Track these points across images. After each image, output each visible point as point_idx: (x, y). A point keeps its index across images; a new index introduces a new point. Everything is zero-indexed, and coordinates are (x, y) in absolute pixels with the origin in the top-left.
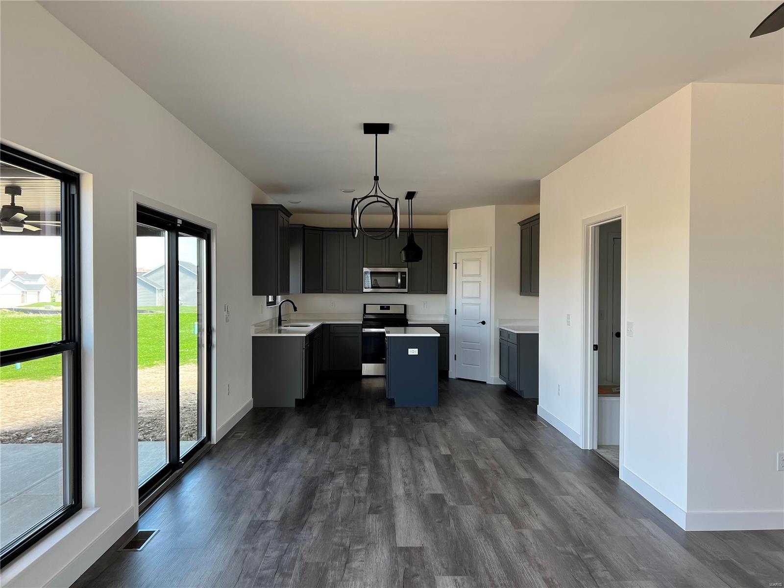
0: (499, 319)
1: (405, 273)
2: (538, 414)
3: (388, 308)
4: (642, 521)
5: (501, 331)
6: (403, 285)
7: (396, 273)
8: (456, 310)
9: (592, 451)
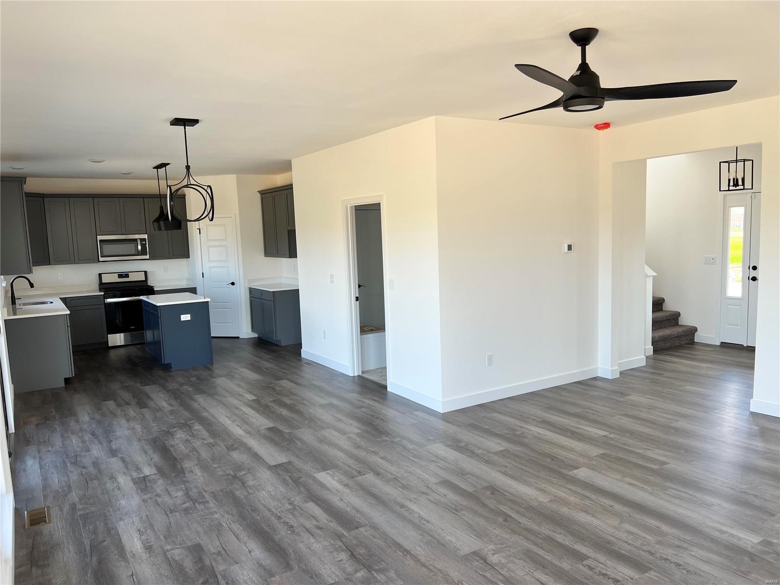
0: (248, 280)
1: (144, 240)
2: (302, 356)
3: (127, 276)
4: (416, 413)
5: (251, 290)
6: (143, 252)
7: (136, 240)
8: (203, 273)
9: (359, 376)
